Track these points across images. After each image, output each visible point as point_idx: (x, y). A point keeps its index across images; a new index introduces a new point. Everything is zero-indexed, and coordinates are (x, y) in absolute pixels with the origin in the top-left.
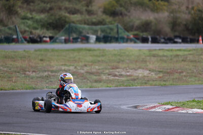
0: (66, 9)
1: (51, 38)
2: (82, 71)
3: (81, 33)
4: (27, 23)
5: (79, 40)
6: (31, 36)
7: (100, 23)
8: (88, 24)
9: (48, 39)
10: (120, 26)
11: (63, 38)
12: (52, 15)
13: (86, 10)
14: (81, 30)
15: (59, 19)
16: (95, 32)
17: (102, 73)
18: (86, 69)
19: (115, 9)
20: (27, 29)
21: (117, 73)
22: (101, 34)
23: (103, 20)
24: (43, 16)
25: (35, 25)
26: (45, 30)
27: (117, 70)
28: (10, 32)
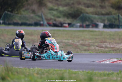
0: (85, 4)
1: (69, 24)
2: (77, 44)
3: (92, 21)
4: (53, 13)
5: (91, 26)
6: (54, 22)
7: (108, 14)
8: (98, 15)
9: (67, 25)
10: (120, 16)
11: (79, 24)
12: (72, 8)
13: (100, 6)
14: (93, 19)
15: (77, 11)
16: (103, 21)
17: (92, 45)
18: (81, 42)
19: (120, 4)
20: (52, 17)
21: (104, 46)
22: (107, 22)
23: (110, 12)
24: (65, 8)
25: (59, 15)
26: (66, 19)
27: (105, 44)
28: (39, 19)
